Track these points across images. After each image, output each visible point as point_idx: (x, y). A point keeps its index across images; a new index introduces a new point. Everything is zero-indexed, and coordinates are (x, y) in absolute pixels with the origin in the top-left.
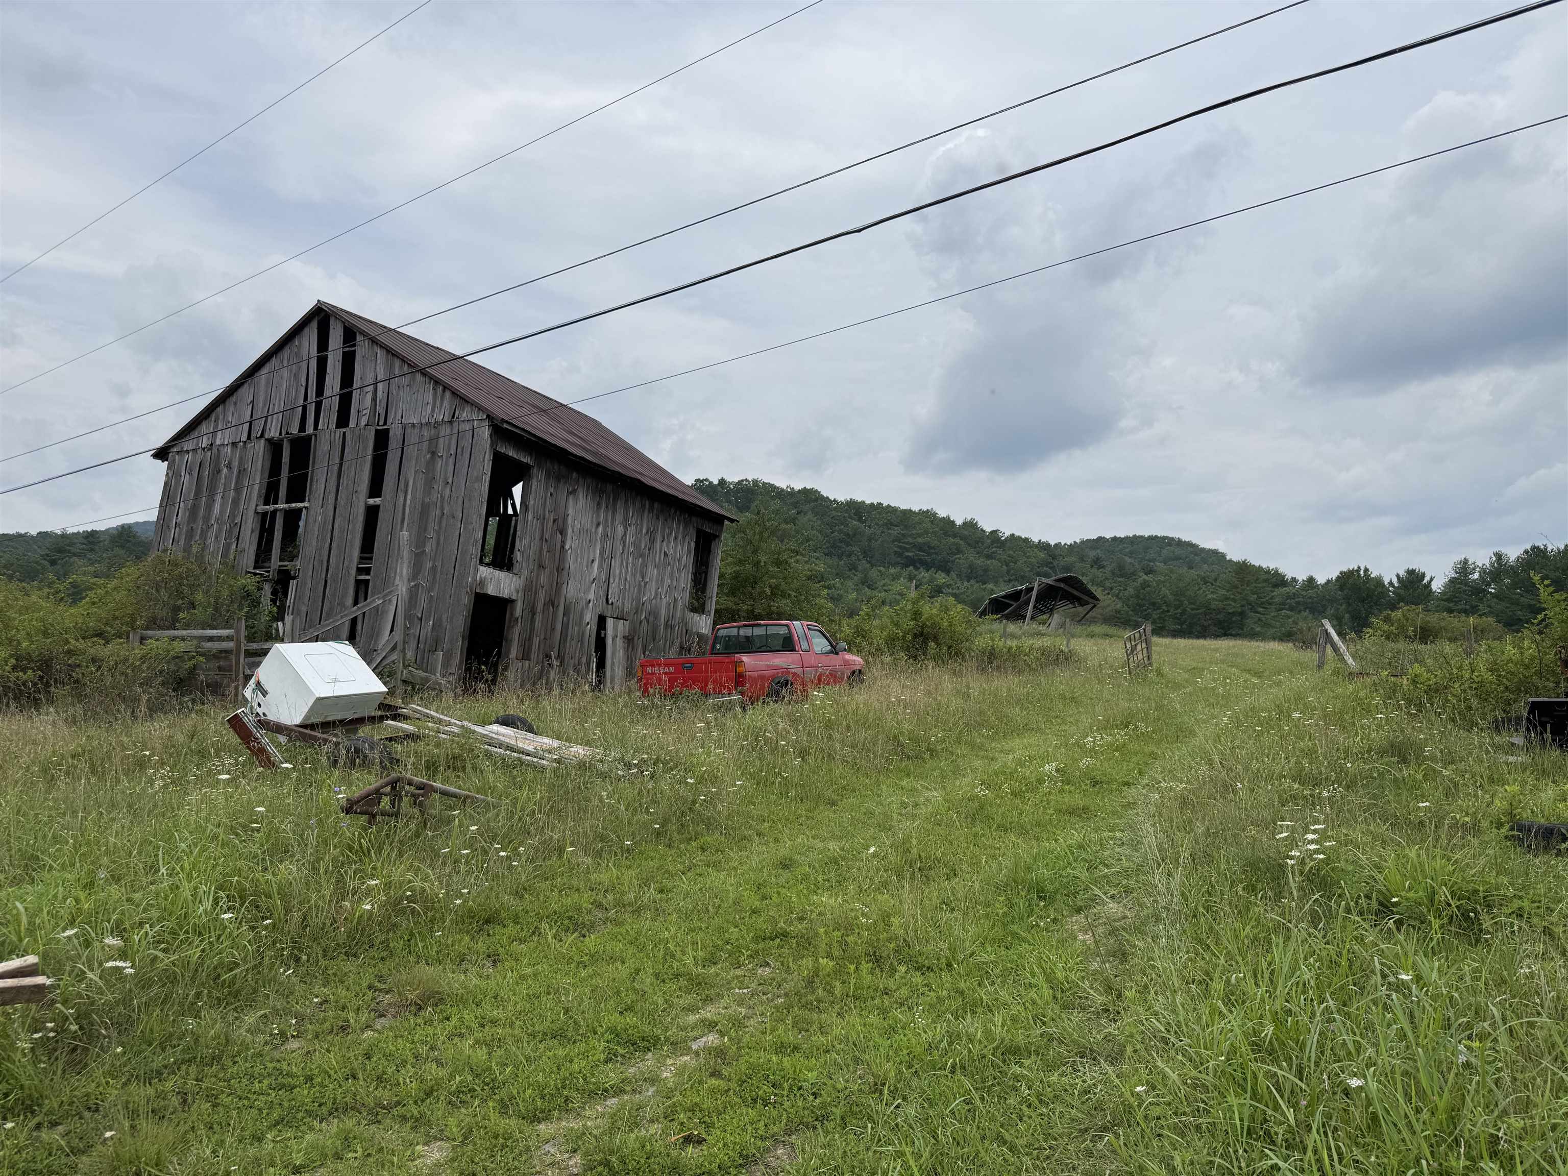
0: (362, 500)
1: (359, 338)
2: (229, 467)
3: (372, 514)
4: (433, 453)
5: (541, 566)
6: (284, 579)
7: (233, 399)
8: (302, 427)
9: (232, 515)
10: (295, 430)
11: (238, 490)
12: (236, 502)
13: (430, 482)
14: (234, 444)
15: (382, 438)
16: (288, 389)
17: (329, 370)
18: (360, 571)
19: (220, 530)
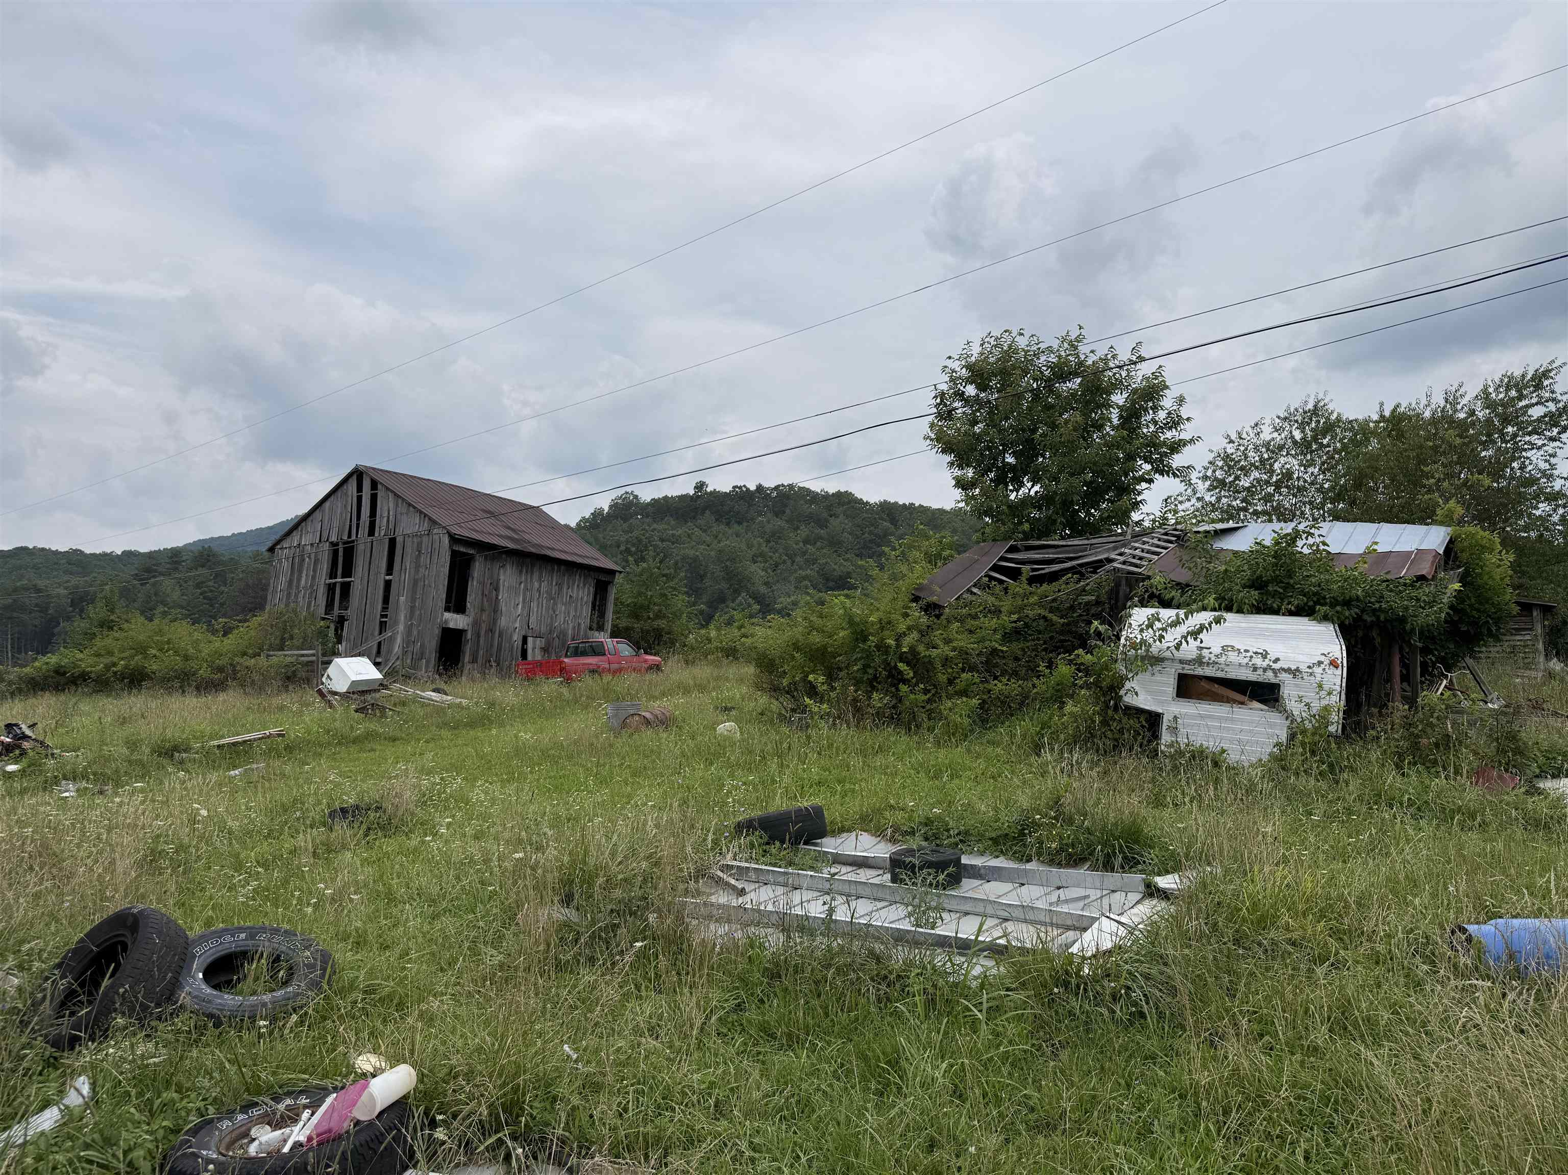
0: (383, 577)
1: (379, 486)
2: (310, 557)
3: (388, 584)
4: (420, 552)
5: (483, 610)
6: (341, 621)
7: (311, 518)
8: (350, 536)
9: (312, 586)
10: (345, 538)
11: (315, 571)
12: (314, 577)
13: (417, 567)
14: (312, 544)
15: (392, 542)
16: (341, 514)
17: (363, 503)
18: (382, 616)
19: (305, 594)
